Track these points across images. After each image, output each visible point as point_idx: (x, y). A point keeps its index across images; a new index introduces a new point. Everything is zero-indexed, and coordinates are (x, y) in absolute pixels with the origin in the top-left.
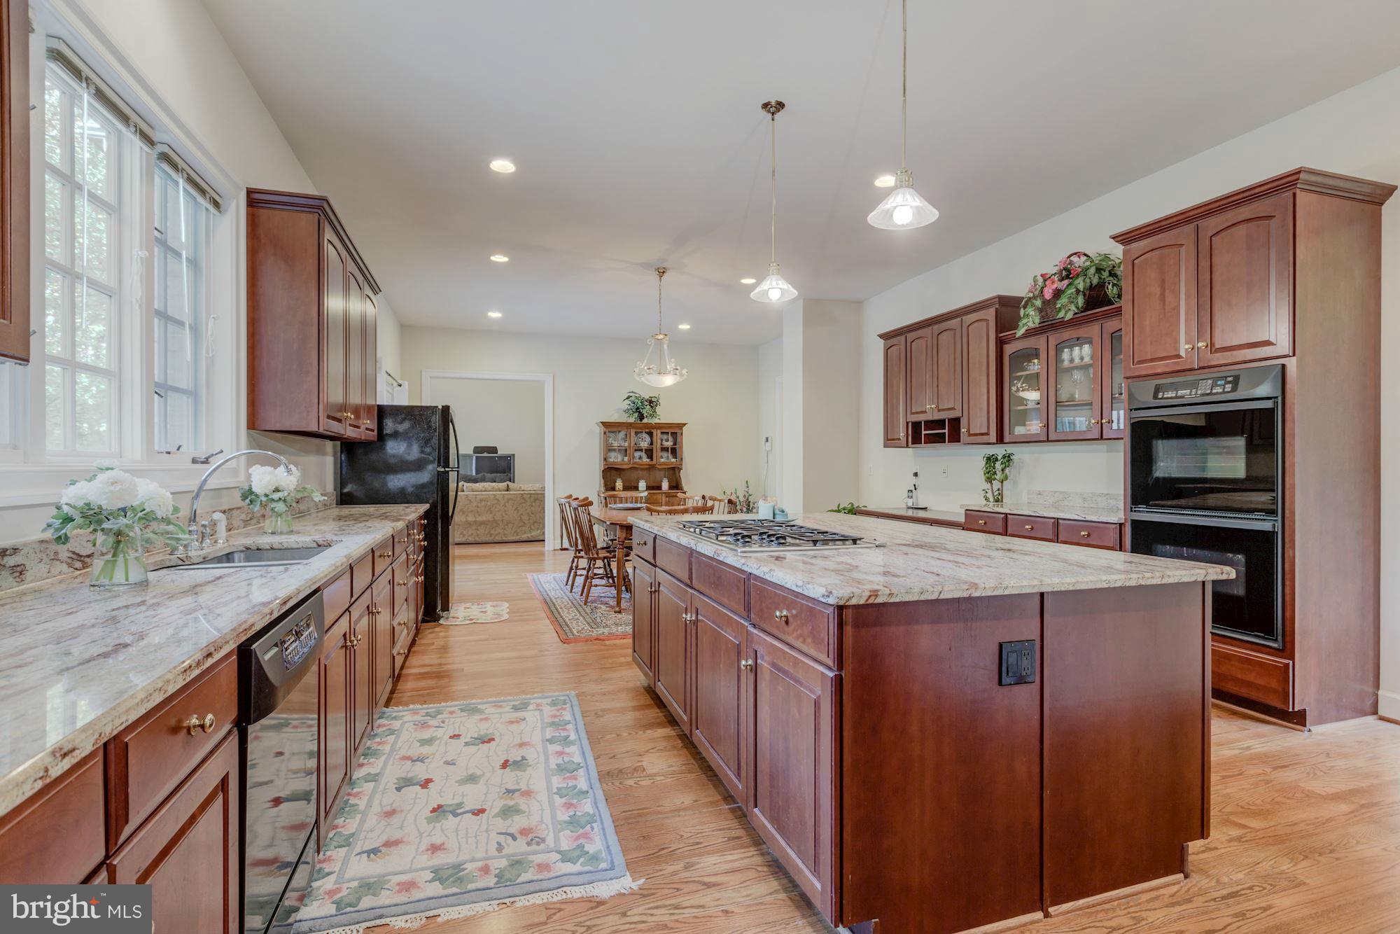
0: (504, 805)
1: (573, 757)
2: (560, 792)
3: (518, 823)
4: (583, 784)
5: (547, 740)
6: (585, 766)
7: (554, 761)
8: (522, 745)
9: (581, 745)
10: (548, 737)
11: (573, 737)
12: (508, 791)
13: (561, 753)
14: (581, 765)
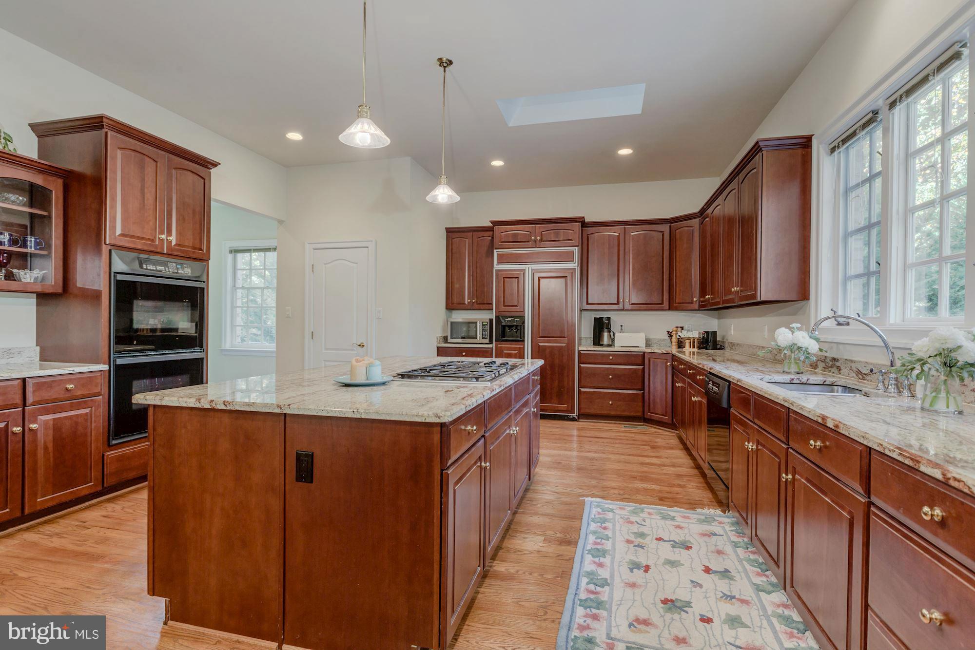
0: (644, 539)
1: (592, 560)
2: (608, 538)
3: (635, 528)
4: (592, 538)
5: (608, 585)
6: (585, 550)
7: (607, 560)
8: (633, 585)
9: (580, 570)
10: (607, 588)
11: (584, 580)
12: (642, 547)
13: (601, 565)
14: (587, 552)
